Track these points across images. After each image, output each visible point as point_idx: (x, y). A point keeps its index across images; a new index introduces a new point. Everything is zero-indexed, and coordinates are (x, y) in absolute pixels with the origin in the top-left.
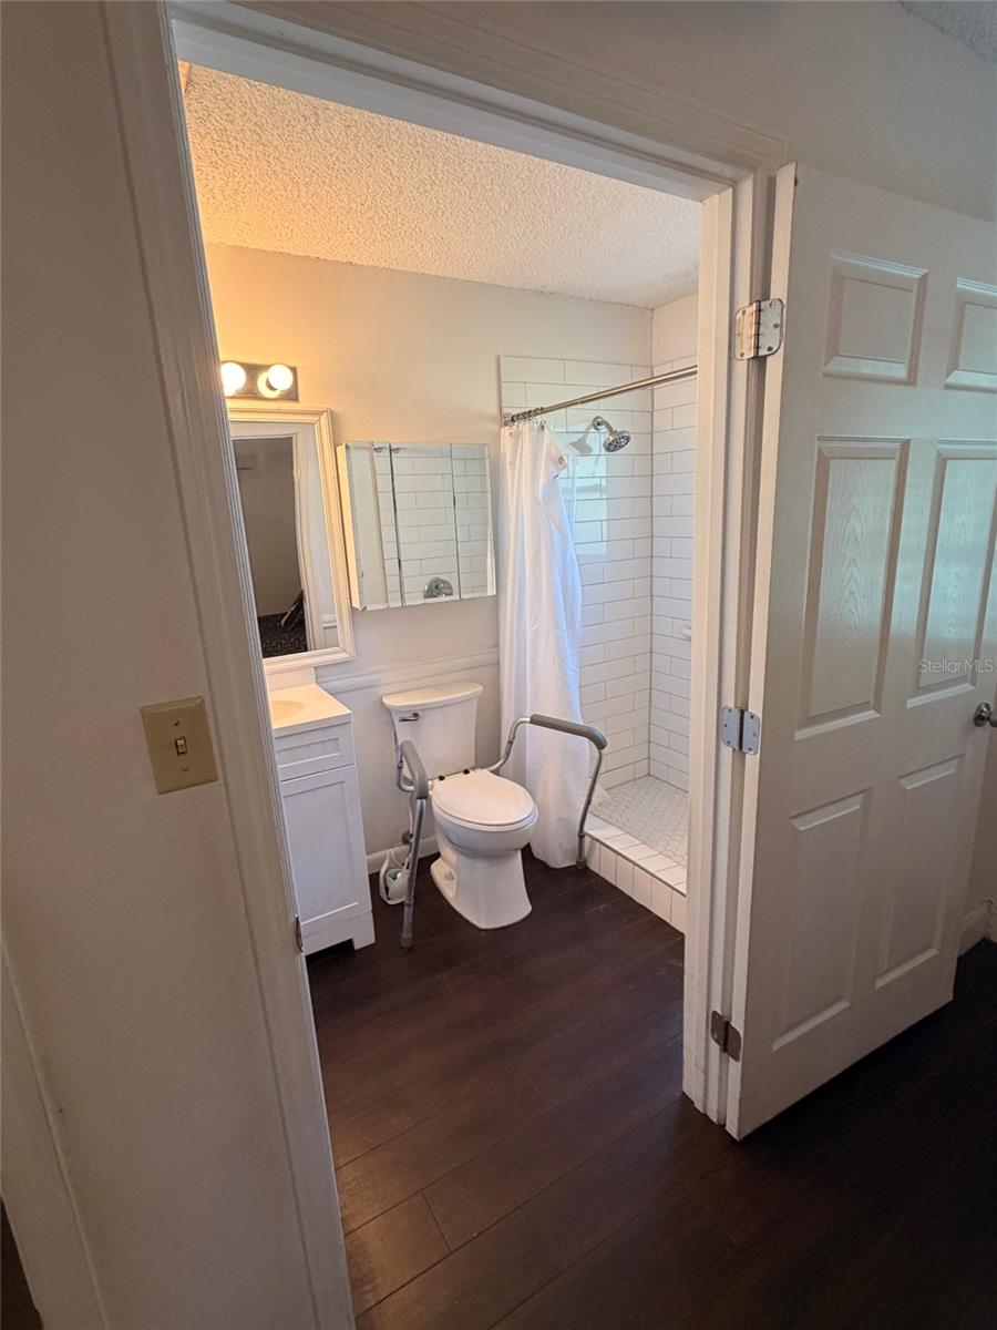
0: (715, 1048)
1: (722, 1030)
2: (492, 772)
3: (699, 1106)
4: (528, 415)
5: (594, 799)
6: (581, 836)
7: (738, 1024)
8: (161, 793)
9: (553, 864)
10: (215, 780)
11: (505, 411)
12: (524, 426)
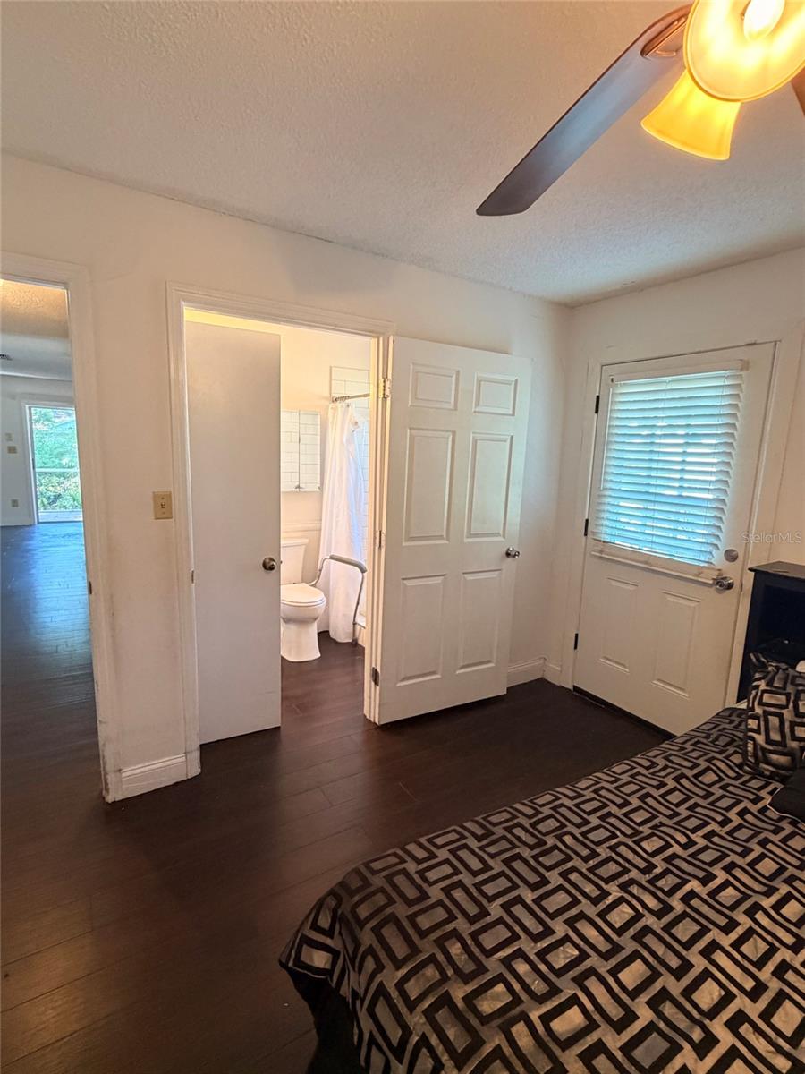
0: (373, 683)
1: (375, 675)
2: (312, 586)
3: (368, 717)
4: (343, 398)
5: (361, 601)
6: (354, 624)
7: (379, 670)
8: (157, 519)
9: (339, 640)
10: (171, 518)
11: (333, 395)
12: (338, 404)
